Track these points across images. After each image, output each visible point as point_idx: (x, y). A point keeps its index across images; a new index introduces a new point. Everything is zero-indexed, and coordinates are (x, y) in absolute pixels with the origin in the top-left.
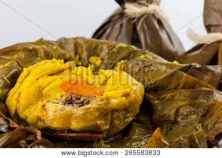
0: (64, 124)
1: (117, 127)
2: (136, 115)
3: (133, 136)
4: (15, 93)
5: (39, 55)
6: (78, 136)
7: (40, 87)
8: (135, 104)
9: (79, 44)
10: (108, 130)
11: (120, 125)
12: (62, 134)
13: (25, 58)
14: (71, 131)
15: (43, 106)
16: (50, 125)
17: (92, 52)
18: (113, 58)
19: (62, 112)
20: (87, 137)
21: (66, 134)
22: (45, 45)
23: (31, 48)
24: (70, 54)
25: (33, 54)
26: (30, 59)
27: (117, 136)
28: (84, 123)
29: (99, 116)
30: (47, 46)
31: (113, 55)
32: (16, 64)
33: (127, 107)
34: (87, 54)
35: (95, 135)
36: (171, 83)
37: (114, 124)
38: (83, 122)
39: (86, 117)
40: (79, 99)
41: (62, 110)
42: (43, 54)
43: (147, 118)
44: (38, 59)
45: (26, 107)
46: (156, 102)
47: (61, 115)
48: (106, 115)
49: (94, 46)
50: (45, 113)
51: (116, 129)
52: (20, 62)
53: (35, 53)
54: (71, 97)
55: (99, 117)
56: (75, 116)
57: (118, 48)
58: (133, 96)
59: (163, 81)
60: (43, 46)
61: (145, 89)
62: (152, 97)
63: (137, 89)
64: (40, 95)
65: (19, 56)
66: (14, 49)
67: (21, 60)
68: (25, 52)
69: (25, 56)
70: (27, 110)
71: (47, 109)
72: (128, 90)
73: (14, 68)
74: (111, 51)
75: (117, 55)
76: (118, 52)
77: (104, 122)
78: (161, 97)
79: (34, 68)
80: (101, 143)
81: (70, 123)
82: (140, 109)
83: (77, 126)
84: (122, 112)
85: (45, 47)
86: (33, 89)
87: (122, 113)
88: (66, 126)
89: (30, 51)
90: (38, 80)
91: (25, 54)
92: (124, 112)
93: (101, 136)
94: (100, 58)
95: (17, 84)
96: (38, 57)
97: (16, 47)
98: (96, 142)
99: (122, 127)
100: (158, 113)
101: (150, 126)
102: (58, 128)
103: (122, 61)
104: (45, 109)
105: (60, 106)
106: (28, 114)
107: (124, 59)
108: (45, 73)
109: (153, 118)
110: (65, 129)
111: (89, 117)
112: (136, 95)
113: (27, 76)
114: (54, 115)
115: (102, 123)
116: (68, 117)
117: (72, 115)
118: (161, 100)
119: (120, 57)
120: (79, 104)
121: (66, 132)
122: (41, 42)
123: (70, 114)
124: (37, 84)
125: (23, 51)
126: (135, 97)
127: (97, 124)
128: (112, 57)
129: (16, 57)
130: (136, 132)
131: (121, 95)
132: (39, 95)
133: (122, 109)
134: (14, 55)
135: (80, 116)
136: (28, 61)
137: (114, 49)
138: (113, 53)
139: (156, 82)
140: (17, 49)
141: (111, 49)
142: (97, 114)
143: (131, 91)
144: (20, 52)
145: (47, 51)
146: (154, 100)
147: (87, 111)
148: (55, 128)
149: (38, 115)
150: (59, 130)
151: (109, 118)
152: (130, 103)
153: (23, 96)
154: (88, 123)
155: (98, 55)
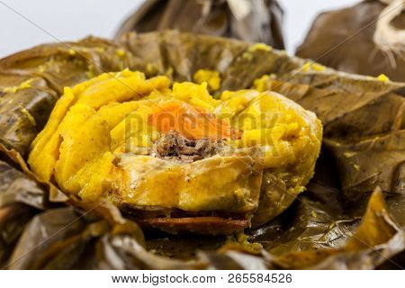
0: (163, 197)
1: (274, 206)
2: (307, 182)
3: (307, 224)
4: (48, 139)
5: (90, 67)
6: (194, 225)
7: (104, 123)
8: (308, 157)
9: (171, 45)
10: (255, 212)
11: (278, 200)
12: (160, 220)
13: (61, 72)
14: (179, 212)
15: (116, 162)
16: (134, 201)
17: (199, 62)
18: (244, 73)
19: (160, 172)
20: (213, 225)
21: (168, 220)
22: (100, 47)
23: (72, 52)
24: (155, 65)
25: (77, 65)
26: (73, 75)
27: (272, 227)
28: (209, 194)
29: (239, 177)
30: (106, 49)
31: (244, 67)
32: (43, 84)
33: (292, 162)
34: (191, 64)
35: (230, 221)
36: (375, 119)
37: (268, 199)
38: (206, 190)
39: (212, 181)
40: (193, 145)
41: (158, 168)
42: (98, 65)
43: (330, 190)
44: (89, 74)
45: (76, 168)
46: (349, 155)
47: (157, 177)
48: (253, 176)
49: (202, 49)
50: (120, 175)
51: (271, 209)
52: (51, 80)
53: (81, 63)
54: (176, 140)
55: (239, 181)
56: (187, 178)
57: (252, 53)
58: (304, 138)
59: (360, 113)
60: (97, 49)
61: (324, 128)
62: (338, 145)
63: (310, 124)
64: (104, 140)
65: (47, 68)
66: (37, 54)
67: (54, 77)
68: (61, 60)
69: (61, 68)
70: (79, 172)
71: (125, 168)
72: (294, 126)
73: (40, 90)
74: (239, 59)
75: (253, 67)
76: (255, 60)
77: (249, 192)
78: (358, 145)
79: (86, 87)
80: (241, 239)
81: (178, 194)
82: (315, 170)
83: (193, 200)
84: (283, 172)
85: (101, 50)
86: (89, 129)
87: (281, 175)
88: (168, 202)
89: (71, 58)
90: (97, 109)
91: (61, 64)
92: (287, 174)
93: (243, 223)
94: (216, 74)
95: (52, 122)
96: (87, 70)
97: (40, 51)
98: (230, 237)
99: (282, 207)
100: (354, 178)
101: (338, 206)
102: (151, 206)
103: (265, 78)
104: (119, 167)
105: (154, 160)
106: (81, 182)
107: (268, 73)
108: (111, 96)
109: (344, 188)
110: (167, 209)
111: (219, 181)
112: (311, 137)
113: (73, 103)
114: (143, 179)
115: (246, 195)
116: (174, 183)
117: (181, 177)
118: (359, 150)
119: (259, 68)
120: (192, 154)
121: (169, 216)
122: (90, 42)
123: (177, 174)
124: (97, 118)
125: (55, 59)
126: (309, 142)
127: (235, 196)
128: (242, 71)
129: (41, 69)
130: (311, 216)
131: (280, 135)
132: (103, 142)
133: (283, 166)
134: (37, 66)
135: (200, 179)
136: (68, 78)
137: (245, 55)
138: (245, 62)
139: (345, 115)
140: (42, 54)
141: (240, 55)
142: (236, 173)
143: (299, 129)
144: (48, 60)
145: (106, 59)
146: (344, 150)
147: (214, 169)
148: (145, 206)
149: (105, 181)
150: (153, 212)
151: (259, 183)
152: (299, 154)
153: (68, 143)
154: (217, 194)
155: (212, 68)
